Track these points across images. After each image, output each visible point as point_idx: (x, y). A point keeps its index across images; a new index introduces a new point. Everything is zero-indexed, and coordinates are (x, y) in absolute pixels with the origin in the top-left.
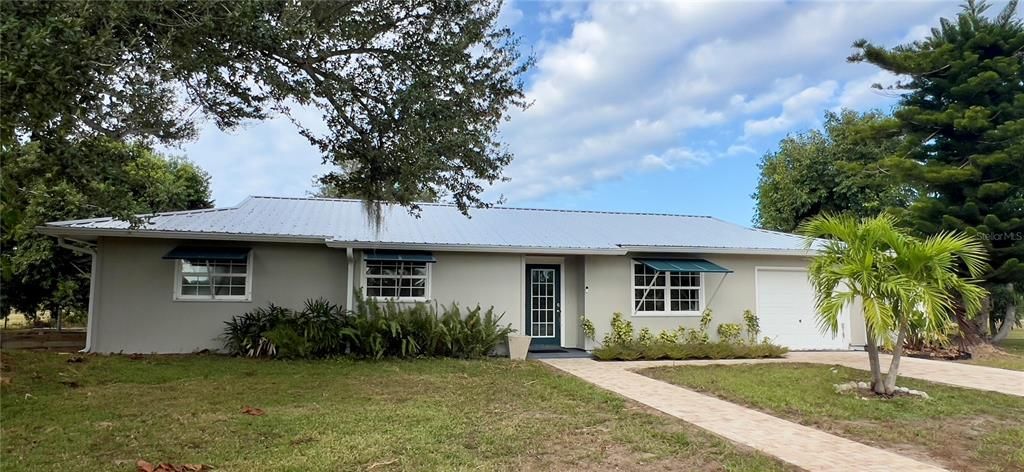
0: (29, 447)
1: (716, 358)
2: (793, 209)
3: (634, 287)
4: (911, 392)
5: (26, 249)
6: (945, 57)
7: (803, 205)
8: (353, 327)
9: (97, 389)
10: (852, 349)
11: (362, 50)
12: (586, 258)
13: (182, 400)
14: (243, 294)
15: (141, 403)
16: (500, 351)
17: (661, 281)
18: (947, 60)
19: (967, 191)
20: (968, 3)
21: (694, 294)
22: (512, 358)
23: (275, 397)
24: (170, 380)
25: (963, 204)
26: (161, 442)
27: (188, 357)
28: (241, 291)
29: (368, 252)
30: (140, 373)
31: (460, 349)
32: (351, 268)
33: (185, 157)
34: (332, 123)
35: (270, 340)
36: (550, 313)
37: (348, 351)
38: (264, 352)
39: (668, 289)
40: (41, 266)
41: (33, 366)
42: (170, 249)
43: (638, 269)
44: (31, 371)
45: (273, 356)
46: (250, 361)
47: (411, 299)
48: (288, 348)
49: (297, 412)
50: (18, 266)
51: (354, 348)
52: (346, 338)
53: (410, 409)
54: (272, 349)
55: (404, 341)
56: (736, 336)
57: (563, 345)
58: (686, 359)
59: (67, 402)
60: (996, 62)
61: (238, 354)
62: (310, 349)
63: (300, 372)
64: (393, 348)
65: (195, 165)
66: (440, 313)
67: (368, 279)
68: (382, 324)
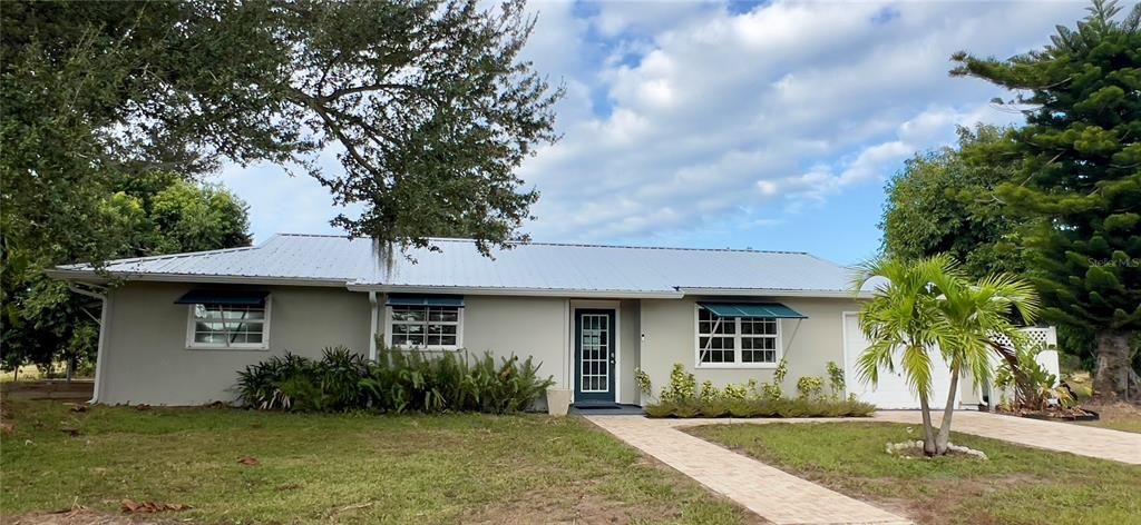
0: (25, 487)
1: (787, 417)
2: (922, 242)
3: (698, 335)
4: (970, 451)
5: (40, 291)
6: (1067, 68)
7: (932, 236)
8: (373, 377)
9: (97, 437)
10: (963, 408)
11: (377, 86)
12: (642, 302)
13: (180, 450)
14: (260, 341)
15: (138, 452)
16: (538, 406)
17: (730, 328)
18: (1069, 72)
19: (1094, 223)
20: (1094, 6)
21: (770, 343)
22: (550, 413)
23: (276, 449)
24: (174, 430)
25: (1090, 238)
26: (150, 487)
27: (198, 409)
28: (259, 339)
29: (393, 296)
30: (143, 423)
31: (493, 404)
32: (374, 313)
33: (221, 184)
34: (346, 162)
35: (285, 391)
36: (603, 364)
37: (369, 404)
38: (278, 404)
39: (738, 337)
40: (56, 311)
41: (35, 414)
42: (182, 294)
43: (704, 315)
44: (34, 418)
45: (287, 409)
46: (262, 414)
47: (439, 347)
48: (304, 401)
49: (291, 463)
50: (31, 310)
51: (375, 402)
52: (366, 390)
53: (412, 462)
54: (286, 401)
55: (428, 394)
56: (817, 391)
57: (618, 401)
58: (751, 417)
59: (66, 449)
60: (1123, 75)
61: (251, 406)
62: (327, 402)
63: (310, 425)
64: (416, 402)
65: (232, 194)
66: (471, 365)
67: (394, 326)
68: (403, 374)
